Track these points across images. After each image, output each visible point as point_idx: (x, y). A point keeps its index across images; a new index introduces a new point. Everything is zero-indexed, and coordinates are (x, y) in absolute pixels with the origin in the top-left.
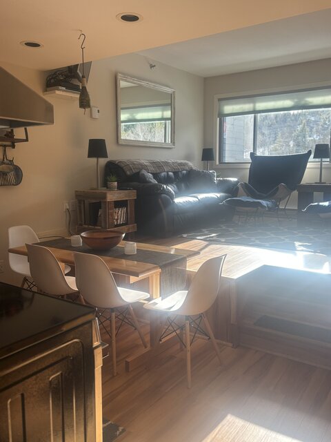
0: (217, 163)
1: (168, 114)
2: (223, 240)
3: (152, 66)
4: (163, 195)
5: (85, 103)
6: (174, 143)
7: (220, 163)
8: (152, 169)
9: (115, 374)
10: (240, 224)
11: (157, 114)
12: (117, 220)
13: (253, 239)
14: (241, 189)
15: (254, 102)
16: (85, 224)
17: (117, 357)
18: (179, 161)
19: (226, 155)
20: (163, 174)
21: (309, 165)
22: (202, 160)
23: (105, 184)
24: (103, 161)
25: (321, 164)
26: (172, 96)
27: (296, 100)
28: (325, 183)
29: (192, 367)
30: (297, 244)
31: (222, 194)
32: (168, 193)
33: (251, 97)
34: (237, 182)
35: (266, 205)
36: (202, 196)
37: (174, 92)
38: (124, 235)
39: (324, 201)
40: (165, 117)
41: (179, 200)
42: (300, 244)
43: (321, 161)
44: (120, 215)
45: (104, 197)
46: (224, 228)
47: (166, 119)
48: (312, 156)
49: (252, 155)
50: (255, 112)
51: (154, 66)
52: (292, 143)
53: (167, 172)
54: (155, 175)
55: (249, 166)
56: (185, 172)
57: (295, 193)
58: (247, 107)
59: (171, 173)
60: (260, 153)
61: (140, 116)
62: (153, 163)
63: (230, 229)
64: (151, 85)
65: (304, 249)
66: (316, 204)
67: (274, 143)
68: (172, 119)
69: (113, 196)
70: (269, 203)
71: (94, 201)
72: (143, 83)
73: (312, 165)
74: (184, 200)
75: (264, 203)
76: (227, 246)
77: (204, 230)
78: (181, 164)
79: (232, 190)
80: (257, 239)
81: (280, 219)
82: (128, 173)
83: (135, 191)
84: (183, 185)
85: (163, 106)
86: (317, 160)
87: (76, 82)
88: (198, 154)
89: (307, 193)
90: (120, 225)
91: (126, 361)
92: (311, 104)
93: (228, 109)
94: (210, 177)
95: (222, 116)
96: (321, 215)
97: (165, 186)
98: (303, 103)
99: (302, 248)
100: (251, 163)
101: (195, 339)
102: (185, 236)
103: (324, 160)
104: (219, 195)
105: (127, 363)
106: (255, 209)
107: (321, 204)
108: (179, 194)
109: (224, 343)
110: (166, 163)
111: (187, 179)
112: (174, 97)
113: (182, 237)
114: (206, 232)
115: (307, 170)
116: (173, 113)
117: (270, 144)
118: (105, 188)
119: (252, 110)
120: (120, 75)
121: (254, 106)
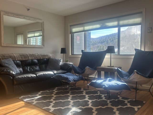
3: (28, 10)
6: (44, 45)
7: (72, 54)
15: (84, 27)
22: (61, 53)
26: (42, 24)
27: (101, 25)
33: (82, 24)
37: (43, 22)
43: (111, 55)
50: (84, 31)
53: (32, 60)
55: (81, 56)
56: (45, 59)
58: (81, 29)
59: (35, 60)
94: (58, 62)
95: (72, 33)
102: (22, 97)
110: (32, 55)
112: (44, 24)
116: (43, 32)
120: (3, 12)
121: (84, 28)
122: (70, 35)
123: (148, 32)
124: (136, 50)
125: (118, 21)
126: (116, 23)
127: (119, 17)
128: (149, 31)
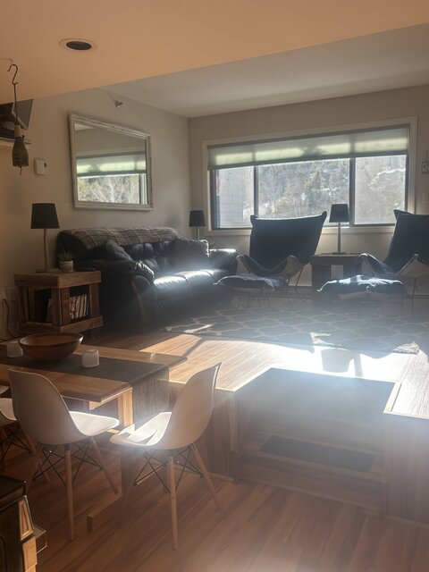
0: (210, 229)
1: (142, 165)
2: (219, 333)
3: (118, 104)
4: (138, 276)
5: (20, 158)
6: (152, 204)
7: (213, 228)
8: (122, 240)
9: (73, 538)
10: (241, 308)
11: (128, 165)
12: (74, 313)
13: (257, 330)
14: (240, 263)
15: (253, 151)
16: (29, 320)
17: (75, 510)
18: (159, 228)
19: (221, 218)
20: (137, 247)
21: (324, 230)
22: (190, 225)
23: (57, 265)
24: (52, 233)
25: (339, 229)
26: (146, 143)
27: (306, 148)
28: (344, 253)
29: (178, 517)
30: (313, 335)
31: (217, 271)
32: (145, 273)
33: (249, 144)
34: (236, 254)
35: (272, 285)
36: (190, 275)
37: (149, 137)
38: (81, 339)
39: (344, 278)
40: (139, 168)
41: (160, 282)
42: (316, 335)
43: (339, 226)
44: (78, 306)
45: (55, 281)
46: (221, 315)
47: (140, 172)
48: (328, 218)
49: (253, 218)
50: (254, 163)
51: (121, 104)
52: (303, 197)
53: (144, 244)
54: (128, 248)
55: (250, 232)
56: (167, 242)
57: (308, 267)
58: (245, 156)
59: (148, 245)
60: (263, 215)
61: (104, 167)
62: (125, 232)
63: (229, 317)
64: (118, 129)
65: (321, 342)
66: (335, 281)
67: (282, 196)
68: (148, 171)
69: (67, 281)
70: (275, 281)
71: (41, 288)
72: (107, 126)
73: (328, 231)
74: (166, 281)
75: (270, 281)
76: (224, 342)
77: (195, 320)
78: (161, 232)
79: (229, 265)
80: (261, 330)
81: (290, 300)
82: (89, 247)
83: (99, 272)
84: (165, 260)
85: (136, 154)
86: (334, 224)
87: (10, 126)
88: (184, 217)
89: (323, 267)
90: (79, 319)
91: (88, 518)
92: (325, 154)
93: (221, 159)
94: (201, 248)
95: (214, 168)
96: (342, 296)
97: (140, 265)
98: (314, 151)
99: (319, 341)
100: (253, 229)
101: (184, 474)
102: (169, 329)
103: (342, 223)
104: (212, 272)
105: (89, 519)
106: (259, 290)
107: (341, 281)
108: (159, 274)
109: (223, 477)
110: (142, 232)
111: (170, 252)
112: (150, 145)
113: (165, 331)
114: (198, 323)
115: (321, 236)
116: (149, 165)
117: (278, 197)
118: (57, 270)
119: (251, 160)
120: (74, 115)
121: (254, 156)
122: (208, 172)
123: (423, 173)
124: (397, 212)
125: (352, 141)
126: (345, 147)
127: (352, 133)
128: (424, 170)
